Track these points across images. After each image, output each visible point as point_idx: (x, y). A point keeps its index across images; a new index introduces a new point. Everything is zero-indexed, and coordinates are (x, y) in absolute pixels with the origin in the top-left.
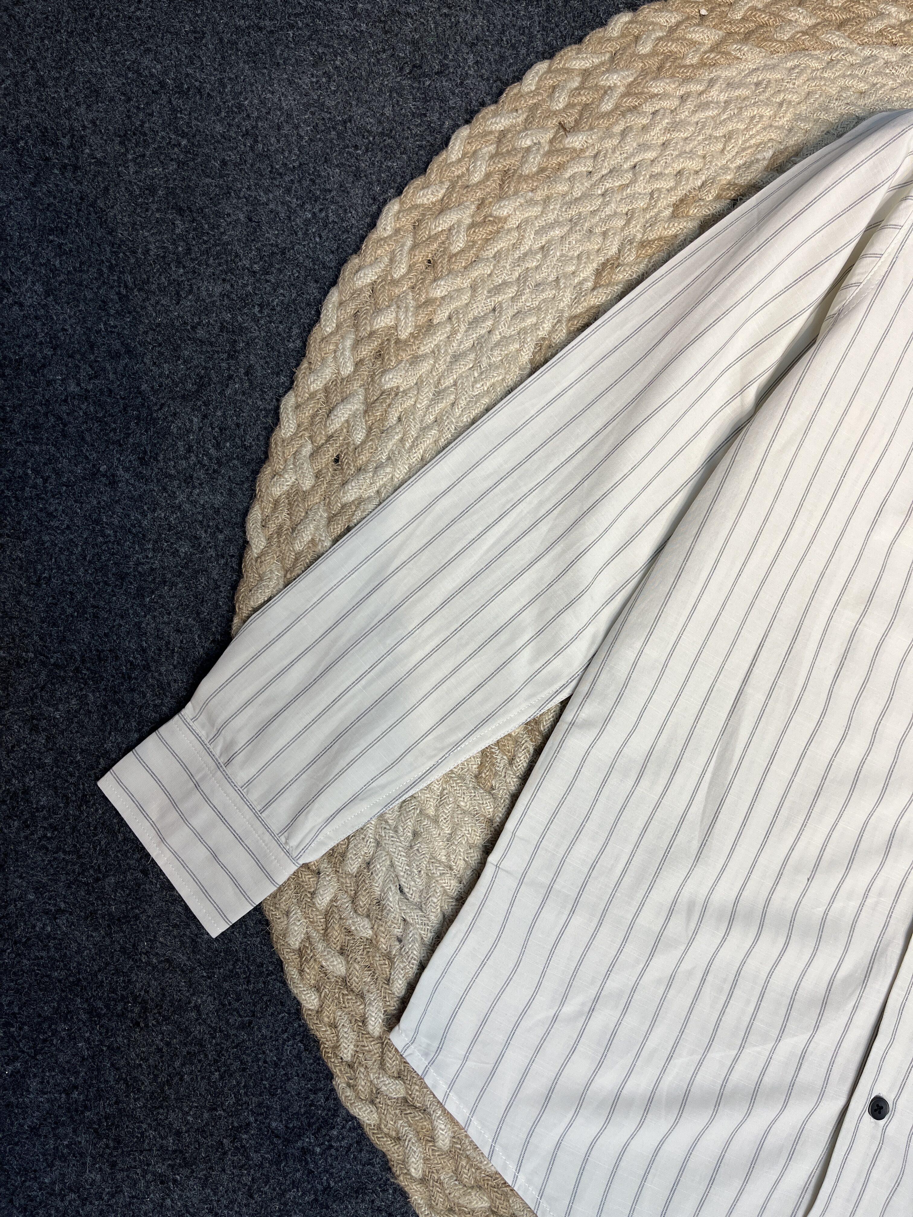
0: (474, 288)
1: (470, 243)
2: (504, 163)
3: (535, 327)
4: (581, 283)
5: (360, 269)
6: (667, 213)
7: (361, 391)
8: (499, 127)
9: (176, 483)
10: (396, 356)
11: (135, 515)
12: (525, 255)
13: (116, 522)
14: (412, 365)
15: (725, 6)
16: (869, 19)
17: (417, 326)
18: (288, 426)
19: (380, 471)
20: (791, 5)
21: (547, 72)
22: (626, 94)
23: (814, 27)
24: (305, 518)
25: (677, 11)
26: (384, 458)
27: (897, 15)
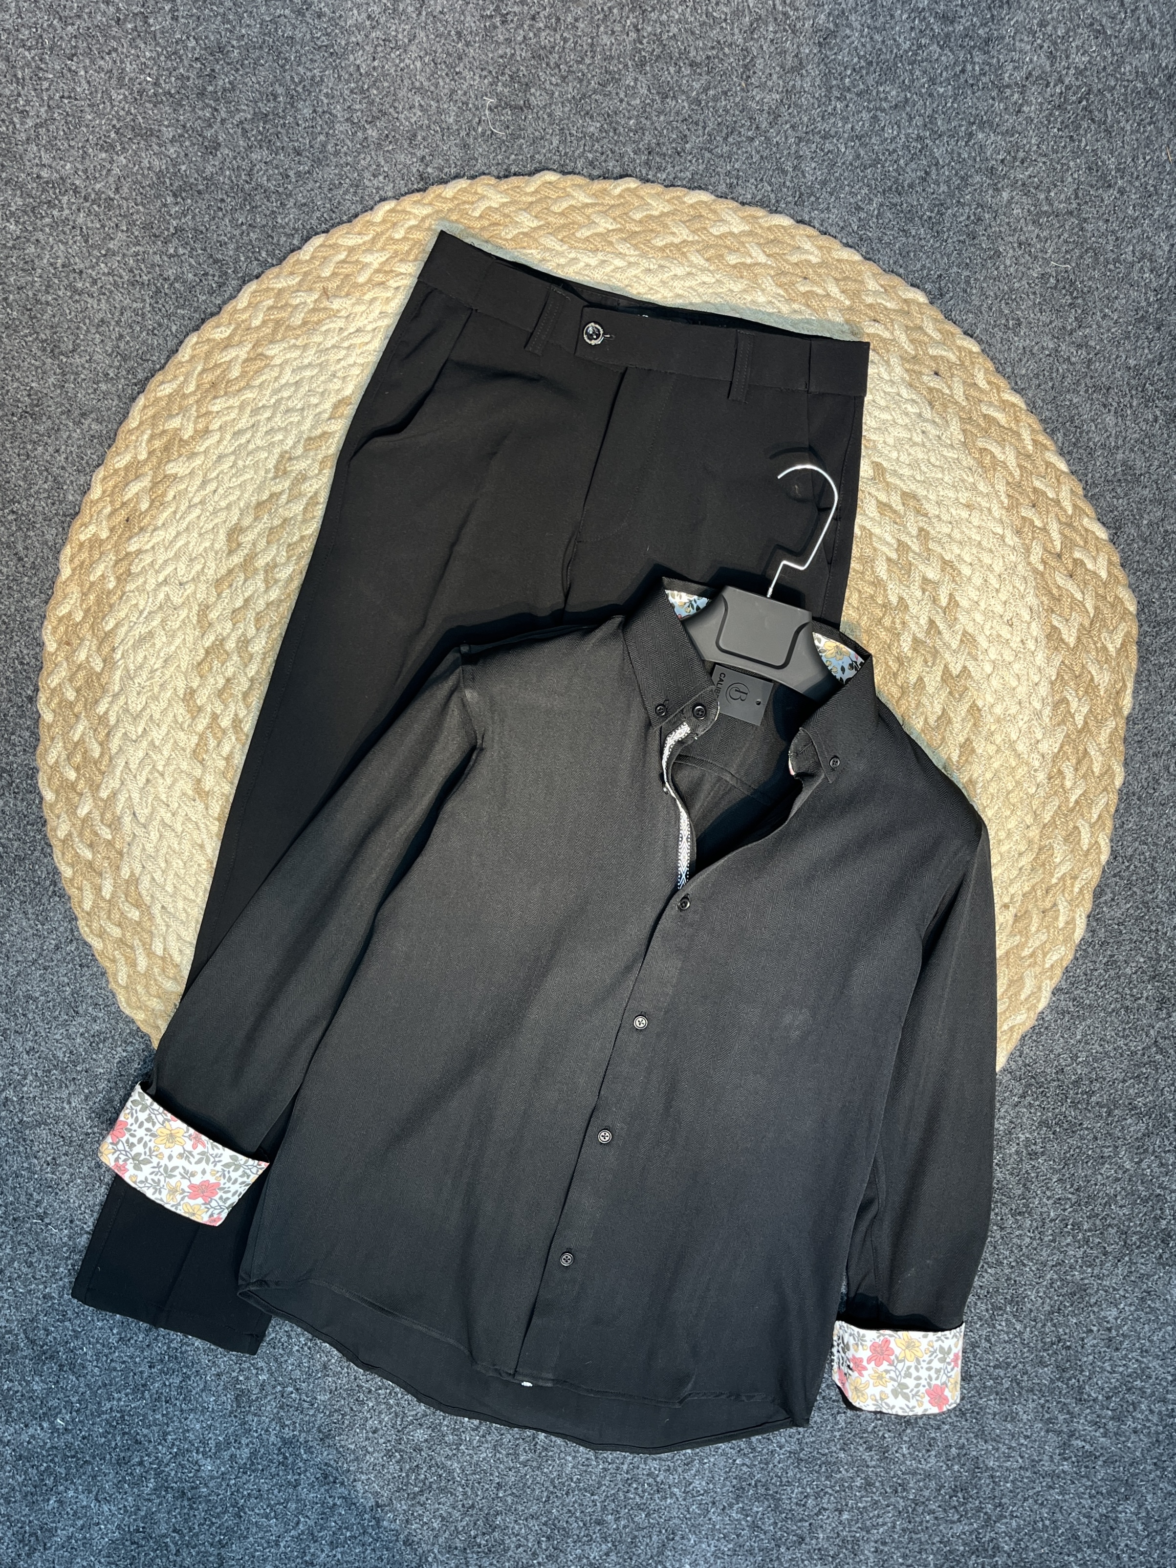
0: (242, 408)
1: (244, 374)
2: (276, 315)
3: (281, 442)
4: (320, 413)
5: (162, 383)
7: (151, 473)
8: (279, 286)
10: (178, 451)
12: (282, 386)
14: (188, 458)
15: (468, 203)
16: (581, 226)
17: (196, 431)
18: (96, 492)
19: (156, 533)
20: (520, 209)
21: (321, 246)
22: (377, 271)
23: (534, 229)
24: (100, 558)
25: (430, 204)
26: (160, 523)
27: (604, 224)
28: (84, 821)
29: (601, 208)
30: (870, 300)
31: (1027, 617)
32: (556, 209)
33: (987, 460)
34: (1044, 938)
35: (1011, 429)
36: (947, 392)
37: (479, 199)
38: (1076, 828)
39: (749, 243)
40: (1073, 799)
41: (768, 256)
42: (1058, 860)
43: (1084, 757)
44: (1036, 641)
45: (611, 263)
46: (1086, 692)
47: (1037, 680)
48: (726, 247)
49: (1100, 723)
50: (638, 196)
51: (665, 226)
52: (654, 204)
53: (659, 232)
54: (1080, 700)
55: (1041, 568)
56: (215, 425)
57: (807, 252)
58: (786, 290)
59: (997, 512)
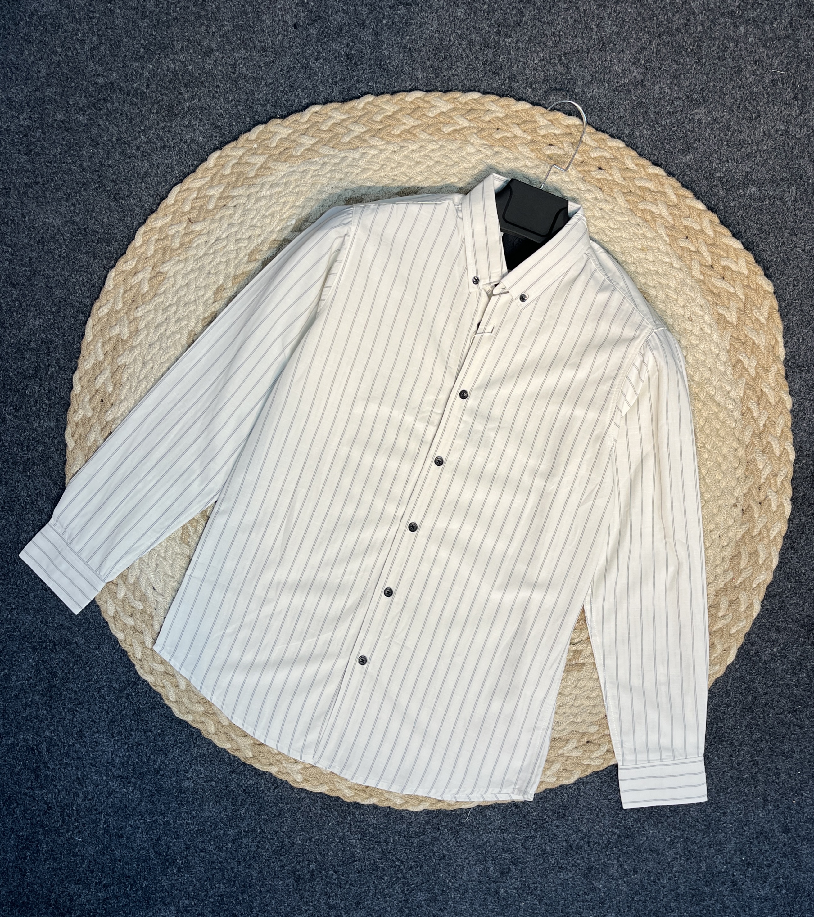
0: (156, 310)
1: (151, 287)
2: (163, 244)
3: (187, 325)
4: (207, 300)
5: (100, 307)
6: (246, 259)
7: (109, 367)
8: (159, 225)
9: (32, 418)
10: (123, 348)
11: (16, 435)
12: (178, 289)
13: (8, 438)
14: (130, 351)
15: (267, 140)
16: (344, 135)
17: (131, 332)
18: (77, 388)
19: (121, 405)
20: (301, 134)
21: (179, 192)
22: (220, 198)
23: (314, 145)
24: (90, 430)
25: (242, 147)
26: (123, 397)
27: (358, 130)
28: (123, 601)
29: (353, 120)
30: (543, 132)
31: (700, 313)
32: (324, 128)
33: (648, 217)
34: (765, 520)
35: (659, 192)
36: (610, 178)
37: (273, 135)
38: (768, 443)
39: (455, 116)
40: (761, 424)
41: (470, 121)
42: (761, 467)
43: (762, 395)
44: (710, 326)
45: (369, 154)
46: (752, 352)
47: (718, 352)
48: (441, 123)
49: (766, 370)
50: (375, 106)
51: (398, 120)
52: (387, 108)
53: (395, 125)
54: (749, 358)
55: (702, 278)
56: (142, 325)
57: (494, 111)
58: (487, 140)
59: (663, 248)
